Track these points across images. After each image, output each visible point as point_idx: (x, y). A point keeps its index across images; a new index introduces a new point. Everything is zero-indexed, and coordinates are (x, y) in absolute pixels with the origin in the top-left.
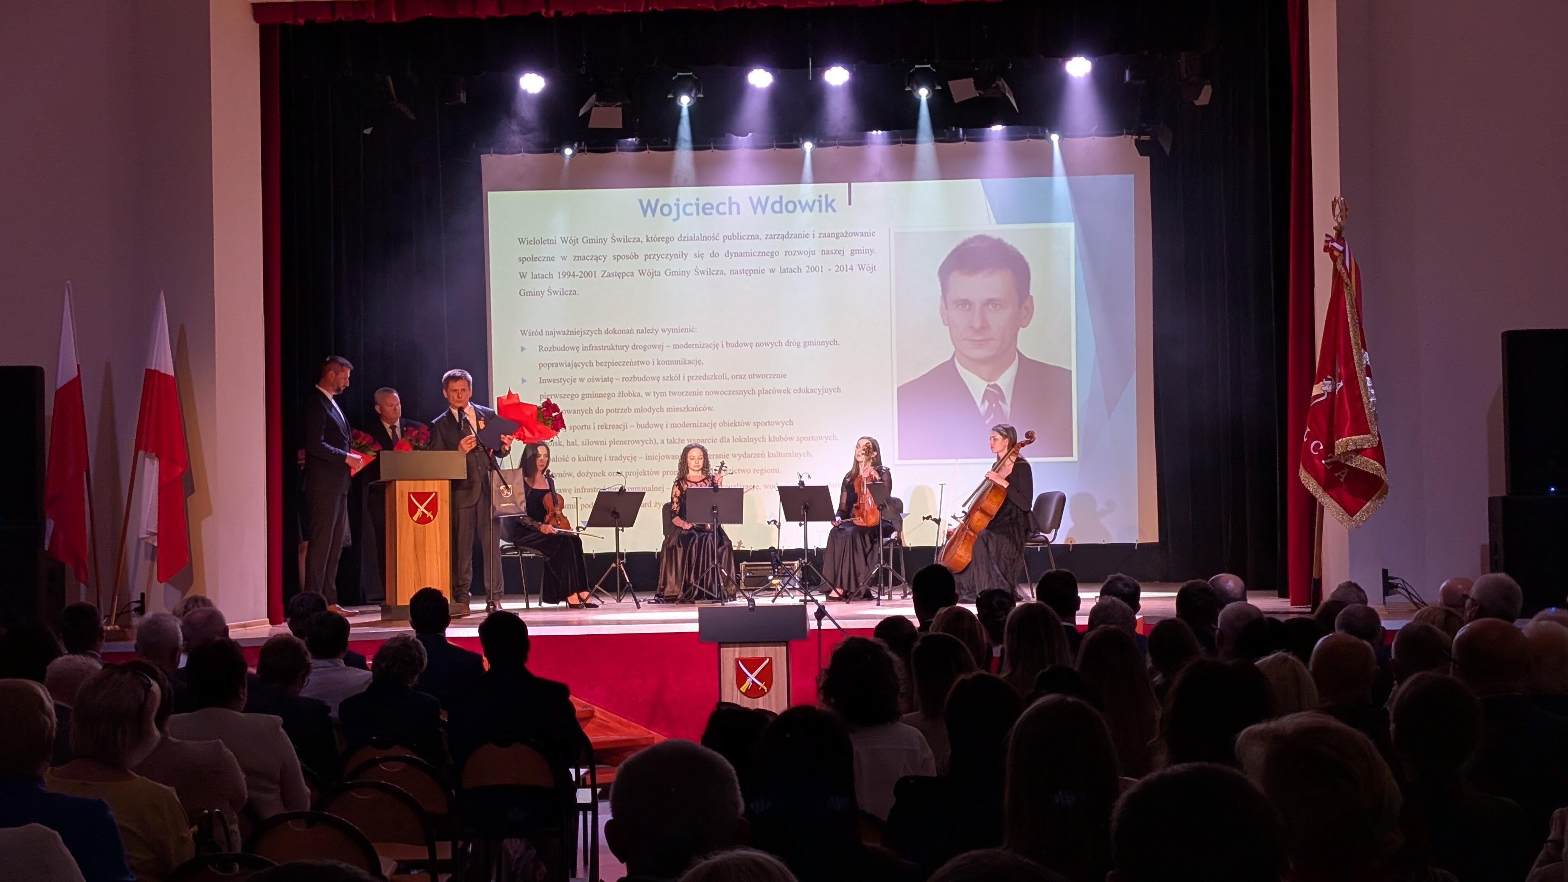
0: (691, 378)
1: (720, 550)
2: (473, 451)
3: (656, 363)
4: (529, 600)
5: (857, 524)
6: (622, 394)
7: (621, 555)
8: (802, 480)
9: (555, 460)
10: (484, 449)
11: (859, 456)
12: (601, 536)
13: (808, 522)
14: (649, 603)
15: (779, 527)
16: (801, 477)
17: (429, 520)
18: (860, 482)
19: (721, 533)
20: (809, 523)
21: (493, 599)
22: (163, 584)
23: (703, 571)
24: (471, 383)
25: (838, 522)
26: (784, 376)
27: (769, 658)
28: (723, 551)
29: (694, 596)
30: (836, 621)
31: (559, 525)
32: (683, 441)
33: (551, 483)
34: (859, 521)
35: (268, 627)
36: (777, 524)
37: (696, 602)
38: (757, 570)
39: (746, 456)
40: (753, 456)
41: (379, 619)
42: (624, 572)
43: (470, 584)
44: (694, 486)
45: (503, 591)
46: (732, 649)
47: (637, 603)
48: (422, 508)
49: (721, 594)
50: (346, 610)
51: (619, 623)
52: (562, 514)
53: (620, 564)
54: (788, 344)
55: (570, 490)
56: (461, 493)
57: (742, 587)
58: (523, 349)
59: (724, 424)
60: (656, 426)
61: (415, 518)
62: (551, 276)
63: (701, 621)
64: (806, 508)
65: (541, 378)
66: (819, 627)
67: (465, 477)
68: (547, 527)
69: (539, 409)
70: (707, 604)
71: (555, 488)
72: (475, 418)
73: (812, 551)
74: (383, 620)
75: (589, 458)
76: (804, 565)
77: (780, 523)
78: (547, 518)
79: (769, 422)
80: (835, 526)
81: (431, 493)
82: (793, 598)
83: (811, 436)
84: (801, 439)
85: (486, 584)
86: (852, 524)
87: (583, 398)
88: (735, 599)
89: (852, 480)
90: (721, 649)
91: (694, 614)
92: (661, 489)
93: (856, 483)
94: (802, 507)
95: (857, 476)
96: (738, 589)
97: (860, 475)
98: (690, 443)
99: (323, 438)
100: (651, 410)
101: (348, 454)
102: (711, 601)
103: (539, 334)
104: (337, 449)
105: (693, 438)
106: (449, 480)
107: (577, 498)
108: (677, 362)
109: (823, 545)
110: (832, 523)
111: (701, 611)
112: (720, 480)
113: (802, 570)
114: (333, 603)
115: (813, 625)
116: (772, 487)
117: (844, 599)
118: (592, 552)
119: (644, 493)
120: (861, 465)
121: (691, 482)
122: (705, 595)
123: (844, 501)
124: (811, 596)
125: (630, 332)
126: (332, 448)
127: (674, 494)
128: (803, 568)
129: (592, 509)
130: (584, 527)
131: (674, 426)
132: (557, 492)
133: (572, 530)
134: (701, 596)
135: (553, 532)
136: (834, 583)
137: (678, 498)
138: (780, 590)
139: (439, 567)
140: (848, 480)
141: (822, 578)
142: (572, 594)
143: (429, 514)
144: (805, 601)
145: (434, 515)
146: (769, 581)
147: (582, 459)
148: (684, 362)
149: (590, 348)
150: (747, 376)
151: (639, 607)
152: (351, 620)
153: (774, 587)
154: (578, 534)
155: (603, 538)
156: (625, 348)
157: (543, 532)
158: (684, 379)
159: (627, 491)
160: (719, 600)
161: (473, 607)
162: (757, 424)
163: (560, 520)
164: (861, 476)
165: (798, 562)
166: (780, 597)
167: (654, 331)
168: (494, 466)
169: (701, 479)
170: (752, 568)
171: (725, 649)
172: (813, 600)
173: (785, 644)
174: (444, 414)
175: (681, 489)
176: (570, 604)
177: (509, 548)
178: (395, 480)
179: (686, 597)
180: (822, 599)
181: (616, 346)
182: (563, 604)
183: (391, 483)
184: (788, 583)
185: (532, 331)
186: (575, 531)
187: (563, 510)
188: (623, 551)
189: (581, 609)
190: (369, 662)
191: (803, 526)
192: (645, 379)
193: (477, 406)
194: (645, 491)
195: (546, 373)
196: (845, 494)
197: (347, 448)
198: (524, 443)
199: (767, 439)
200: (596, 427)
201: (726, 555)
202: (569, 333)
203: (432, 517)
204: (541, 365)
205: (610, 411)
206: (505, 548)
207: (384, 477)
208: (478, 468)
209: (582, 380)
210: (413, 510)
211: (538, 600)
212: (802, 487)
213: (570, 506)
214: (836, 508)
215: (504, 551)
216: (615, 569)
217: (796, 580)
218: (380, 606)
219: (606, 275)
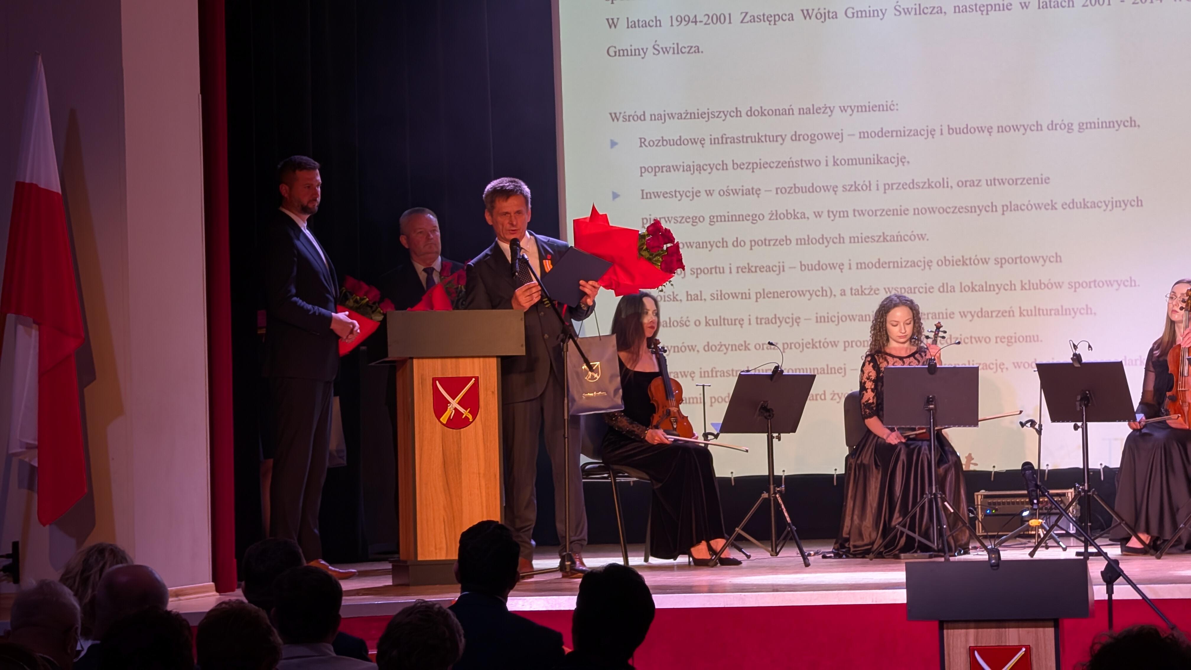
0: (888, 187)
1: (941, 470)
2: (535, 307)
3: (831, 163)
4: (629, 554)
5: (1173, 426)
6: (775, 216)
7: (778, 480)
8: (1077, 352)
9: (671, 324)
10: (553, 306)
11: (1174, 311)
12: (744, 448)
13: (1089, 424)
14: (824, 557)
15: (1039, 432)
16: (1075, 347)
17: (466, 423)
18: (1178, 355)
19: (943, 443)
20: (1092, 426)
21: (571, 550)
22: (47, 526)
23: (915, 503)
24: (530, 200)
25: (1140, 422)
26: (1046, 181)
27: (1024, 646)
28: (946, 472)
29: (898, 548)
30: (1138, 586)
31: (675, 429)
32: (876, 292)
33: (662, 362)
34: (1175, 421)
35: (214, 595)
36: (1037, 427)
37: (902, 555)
38: (1004, 503)
39: (983, 314)
40: (994, 314)
41: (390, 583)
42: (783, 507)
43: (533, 526)
44: (899, 365)
45: (586, 538)
46: (963, 631)
47: (805, 557)
48: (454, 404)
49: (943, 541)
50: (337, 570)
51: (775, 588)
52: (679, 411)
53: (775, 493)
54: (1053, 126)
55: (692, 374)
56: (517, 379)
57: (980, 532)
58: (613, 144)
59: (945, 262)
60: (832, 266)
61: (444, 419)
62: (658, 23)
63: (910, 585)
64: (1086, 399)
65: (643, 191)
66: (1110, 596)
67: (521, 351)
68: (656, 433)
69: (643, 236)
70: (919, 558)
71: (669, 370)
72: (537, 255)
73: (1097, 472)
74: (394, 586)
75: (722, 322)
76: (1083, 494)
77: (1040, 426)
78: (656, 419)
79: (1021, 257)
80: (1135, 430)
81: (470, 379)
82: (1065, 549)
83: (1093, 279)
84: (1075, 286)
85: (559, 526)
86: (1164, 425)
87: (712, 222)
88: (966, 552)
89: (1164, 353)
90: (945, 631)
91: (900, 576)
92: (841, 371)
93: (1169, 358)
94: (1079, 398)
95: (1172, 346)
96: (973, 536)
97: (1178, 343)
98: (888, 295)
99: (294, 291)
100: (823, 240)
101: (333, 314)
102: (928, 554)
103: (639, 118)
104: (316, 307)
105: (894, 286)
106: (497, 357)
107: (703, 386)
108: (866, 161)
109: (1115, 463)
110: (1129, 425)
111: (910, 571)
112: (938, 355)
113: (1079, 504)
114: (316, 558)
115: (1099, 592)
116: (1026, 365)
117: (1152, 551)
118: (730, 476)
119: (813, 377)
120: (1179, 328)
121: (893, 356)
122: (916, 545)
123: (1151, 387)
124: (1098, 547)
125: (788, 112)
126: (310, 307)
127: (866, 375)
128: (1082, 500)
129: (727, 404)
130: (716, 433)
131: (861, 266)
132: (672, 376)
133: (697, 438)
134: (910, 547)
135: (666, 441)
136: (1135, 526)
137: (874, 381)
138: (1042, 536)
139: (484, 499)
140: (1157, 353)
141: (1114, 516)
142: (699, 542)
143: (465, 413)
144: (1086, 555)
145: (474, 414)
146: (1023, 521)
147: (711, 323)
148: (878, 160)
149: (723, 140)
150: (983, 183)
151: (807, 565)
152: (346, 585)
153: (1033, 533)
154: (707, 445)
155: (747, 451)
156: (779, 139)
157: (650, 441)
158: (878, 189)
159: (785, 373)
160: (941, 552)
161: (538, 564)
162: (1001, 262)
163: (676, 422)
164: (1180, 345)
165: (1072, 490)
166: (1044, 549)
167: (828, 110)
168: (570, 334)
169: (909, 353)
170: (995, 500)
171: (951, 631)
172: (1100, 553)
173: (1052, 623)
174: (487, 251)
175: (876, 367)
176: (694, 559)
177: (594, 468)
178: (412, 358)
179: (886, 547)
180: (1114, 552)
181: (766, 136)
182: (683, 559)
183: (405, 363)
184: (1056, 524)
185: (627, 114)
186: (701, 440)
187: (680, 406)
188: (781, 474)
189: (712, 567)
190: (373, 652)
191: (1080, 430)
192: (813, 189)
193: (540, 237)
194: (816, 373)
195: (652, 183)
196: (1152, 376)
197: (332, 305)
198: (617, 295)
199: (1018, 287)
200: (734, 270)
201: (952, 476)
202: (689, 116)
203: (470, 417)
204: (644, 170)
205: (756, 243)
206: (588, 467)
207: (394, 353)
208: (543, 335)
209: (709, 193)
210: (440, 406)
211: (643, 554)
212: (1077, 365)
213: (693, 401)
214: (1136, 397)
215: (587, 473)
216: (767, 501)
217: (1070, 520)
218: (390, 562)
219: (748, 18)
